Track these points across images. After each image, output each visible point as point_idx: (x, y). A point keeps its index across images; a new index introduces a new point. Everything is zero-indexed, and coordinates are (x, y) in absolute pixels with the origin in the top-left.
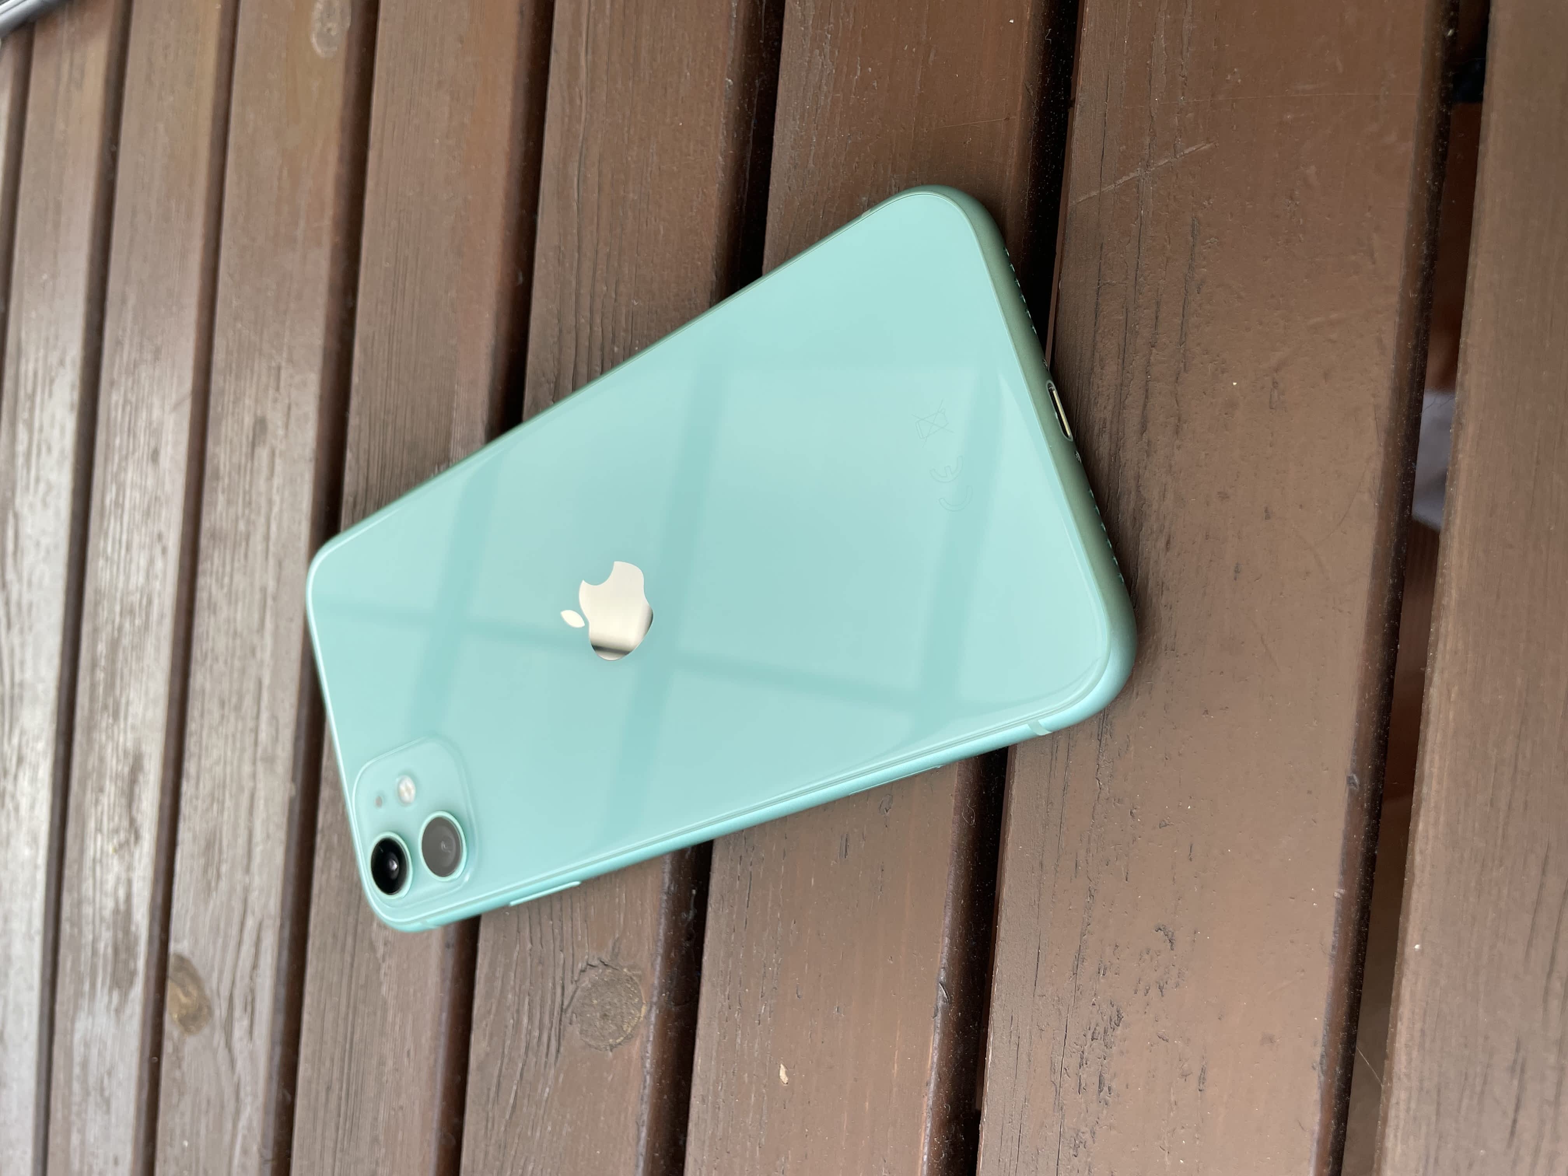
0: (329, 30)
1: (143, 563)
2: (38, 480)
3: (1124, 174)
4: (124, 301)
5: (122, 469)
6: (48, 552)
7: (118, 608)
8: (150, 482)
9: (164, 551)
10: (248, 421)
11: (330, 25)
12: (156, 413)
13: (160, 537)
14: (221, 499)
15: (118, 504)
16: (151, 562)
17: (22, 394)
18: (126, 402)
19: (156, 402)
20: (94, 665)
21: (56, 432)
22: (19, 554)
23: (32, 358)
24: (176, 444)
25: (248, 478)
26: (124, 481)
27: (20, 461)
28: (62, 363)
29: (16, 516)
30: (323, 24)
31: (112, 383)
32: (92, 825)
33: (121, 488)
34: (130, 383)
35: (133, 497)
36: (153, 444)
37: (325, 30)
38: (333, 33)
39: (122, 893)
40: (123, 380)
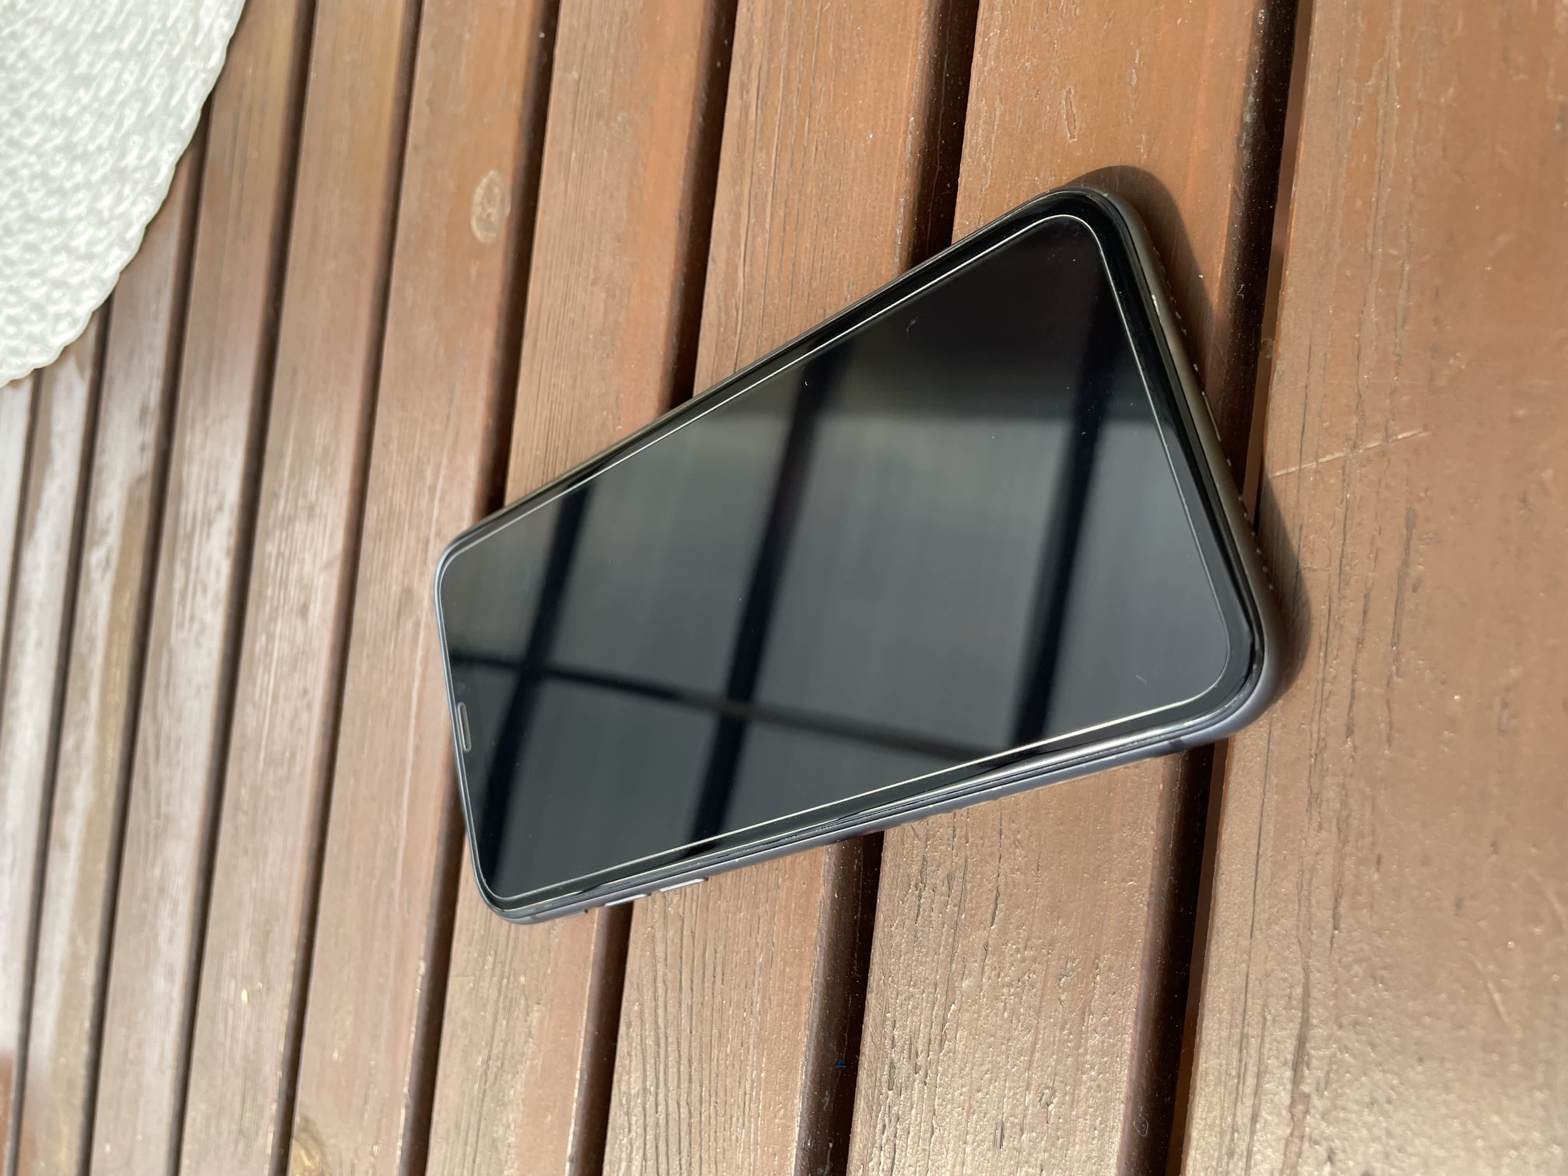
0: (489, 215)
1: (288, 714)
2: (192, 618)
3: (1329, 453)
4: (281, 456)
5: (273, 619)
6: (198, 690)
7: (262, 755)
8: (300, 637)
9: (309, 706)
10: (395, 589)
11: (490, 210)
12: (307, 567)
13: (305, 692)
14: (365, 664)
15: (268, 653)
16: (296, 715)
17: (181, 531)
18: (280, 554)
19: (308, 556)
20: (237, 808)
21: (212, 575)
22: (171, 689)
23: (192, 498)
24: (324, 602)
25: (392, 646)
26: (274, 631)
27: (176, 597)
28: (220, 508)
29: (170, 650)
30: (484, 209)
31: (267, 534)
32: (226, 968)
33: (270, 638)
34: (284, 535)
35: (280, 648)
36: (302, 599)
37: (485, 215)
38: (493, 219)
39: (251, 1044)
40: (277, 533)
